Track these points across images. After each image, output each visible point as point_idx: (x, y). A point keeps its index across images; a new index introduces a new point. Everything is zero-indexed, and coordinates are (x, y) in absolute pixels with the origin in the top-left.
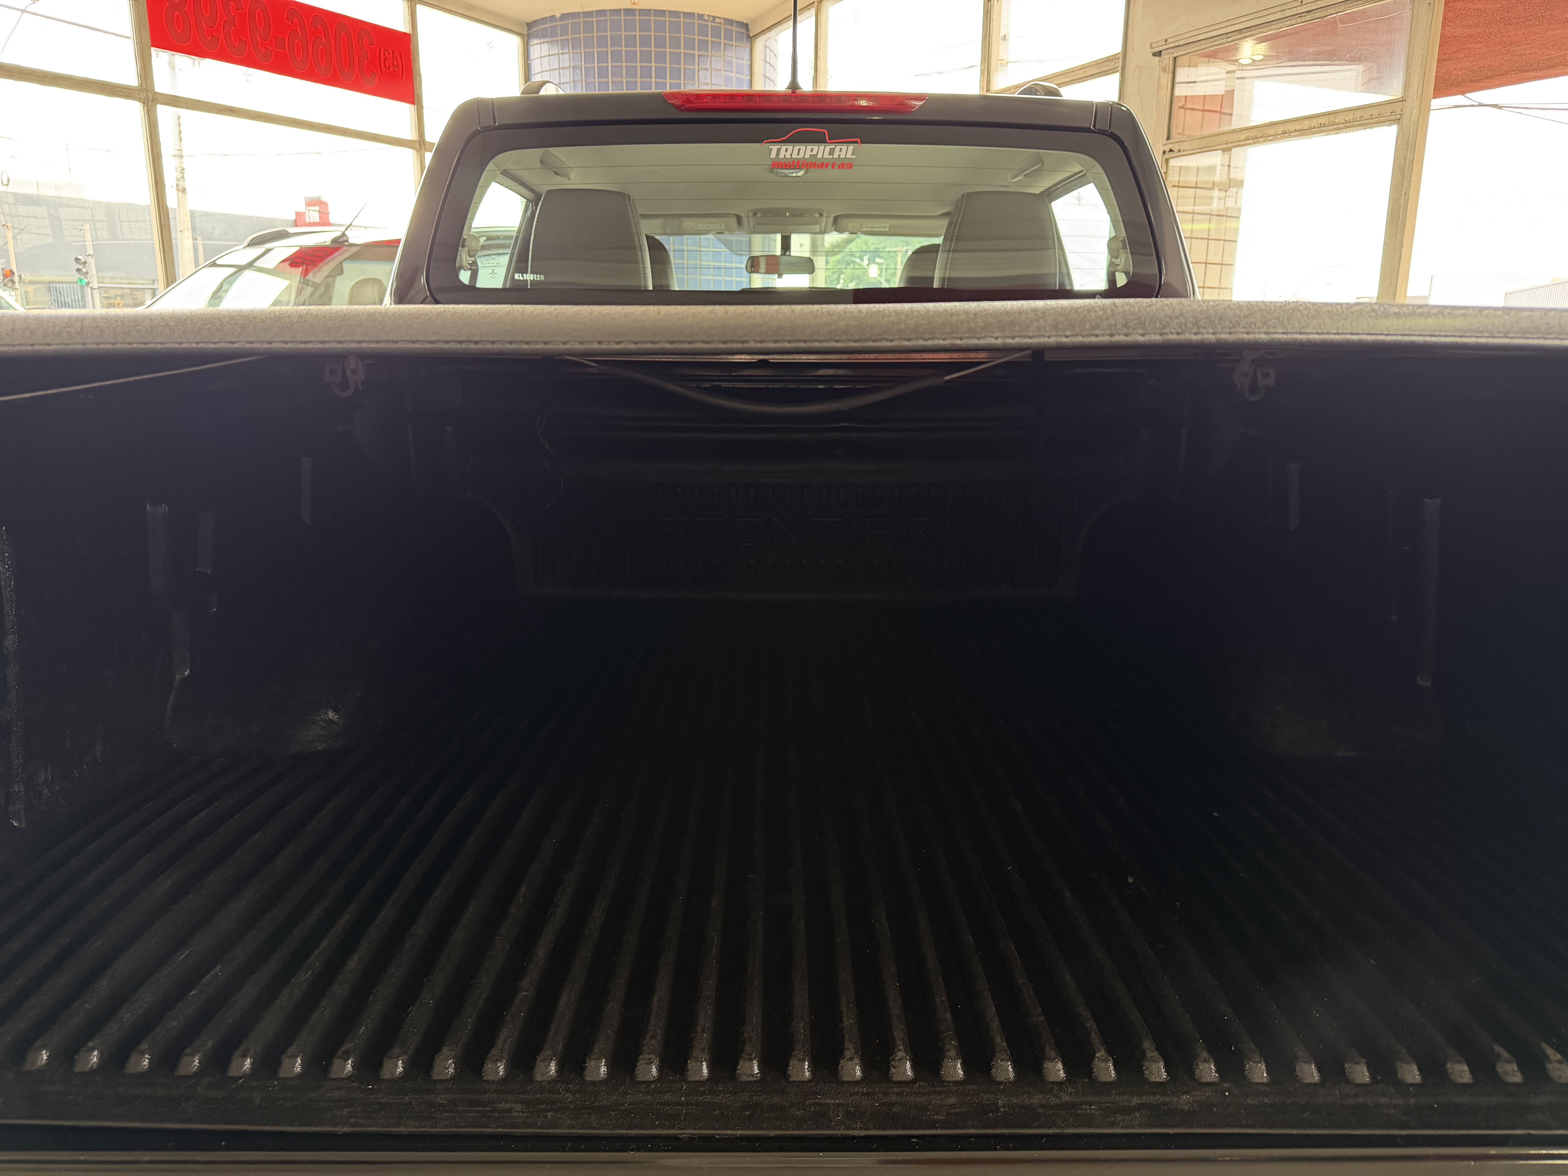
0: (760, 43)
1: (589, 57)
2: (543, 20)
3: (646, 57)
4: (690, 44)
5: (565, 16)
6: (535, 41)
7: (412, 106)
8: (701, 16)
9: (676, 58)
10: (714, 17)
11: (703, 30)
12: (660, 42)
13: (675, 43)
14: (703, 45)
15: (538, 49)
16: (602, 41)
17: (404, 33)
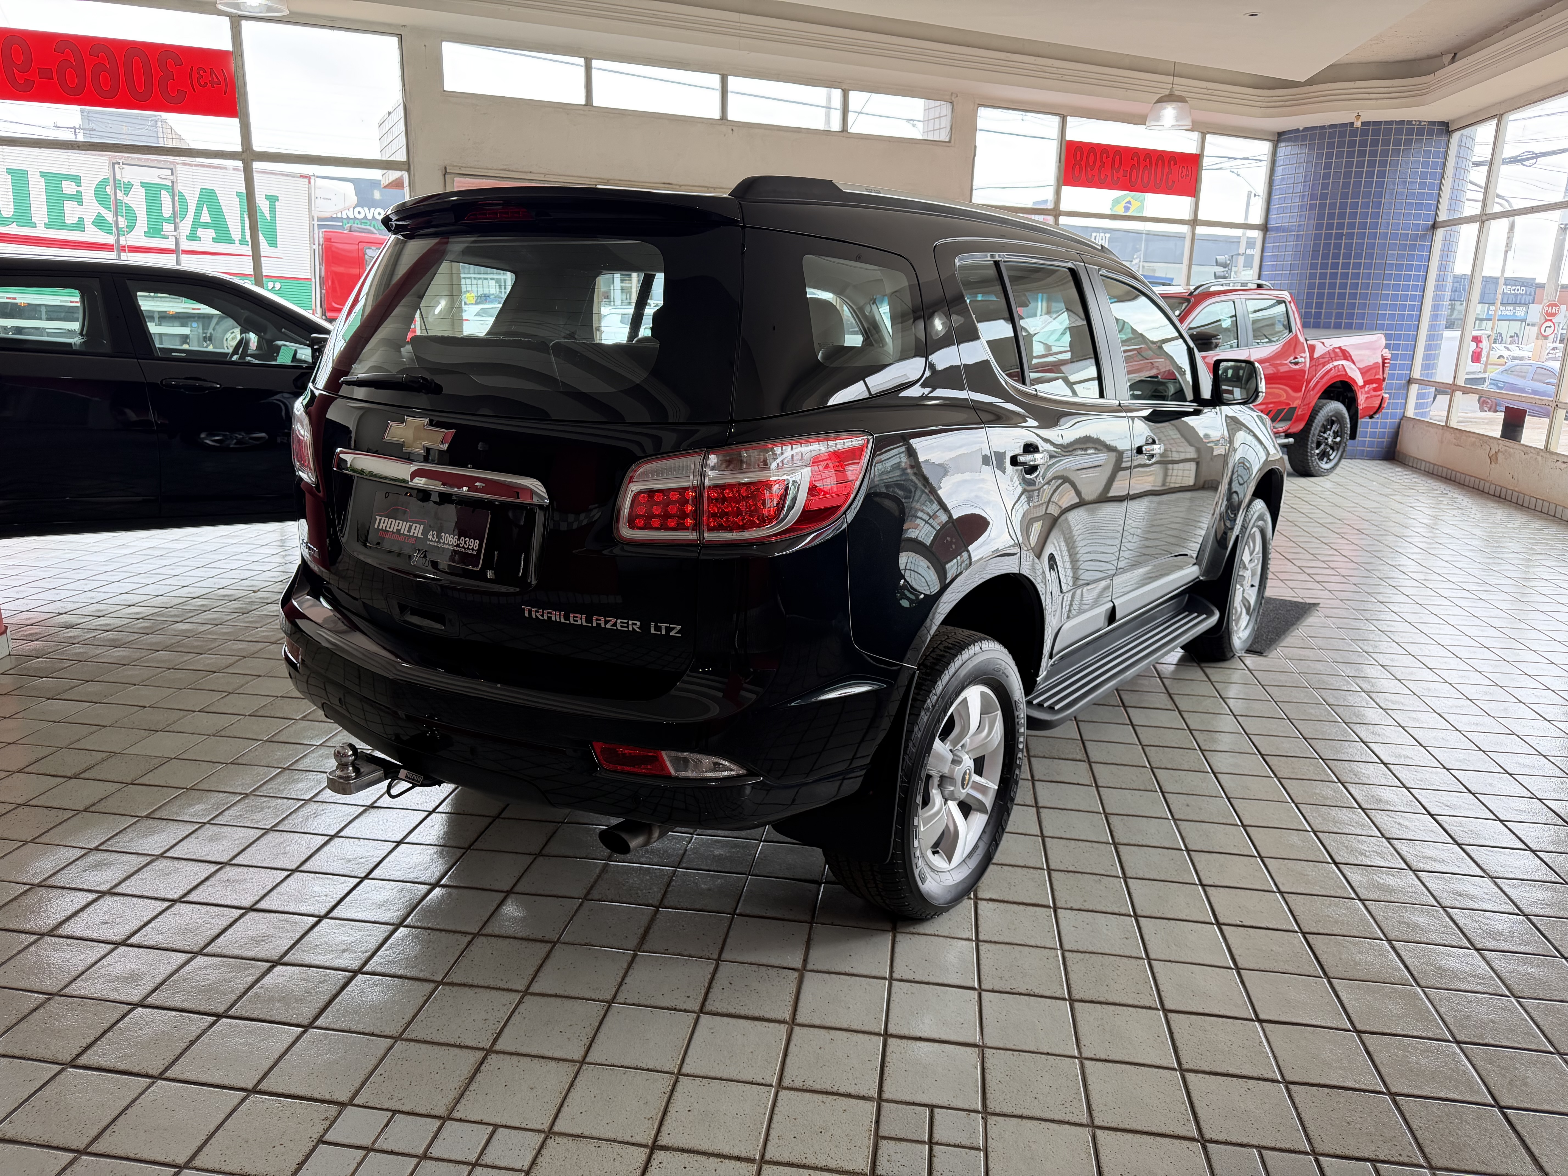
0: (1456, 137)
1: (1319, 156)
2: (1290, 132)
3: (1362, 154)
4: (1398, 143)
5: (1306, 129)
6: (1283, 144)
7: (1193, 199)
8: (1410, 122)
9: (1385, 153)
10: (1420, 122)
11: (1410, 132)
12: (1375, 143)
13: (1386, 143)
14: (1409, 142)
15: (1284, 150)
16: (1331, 145)
17: (1196, 155)
